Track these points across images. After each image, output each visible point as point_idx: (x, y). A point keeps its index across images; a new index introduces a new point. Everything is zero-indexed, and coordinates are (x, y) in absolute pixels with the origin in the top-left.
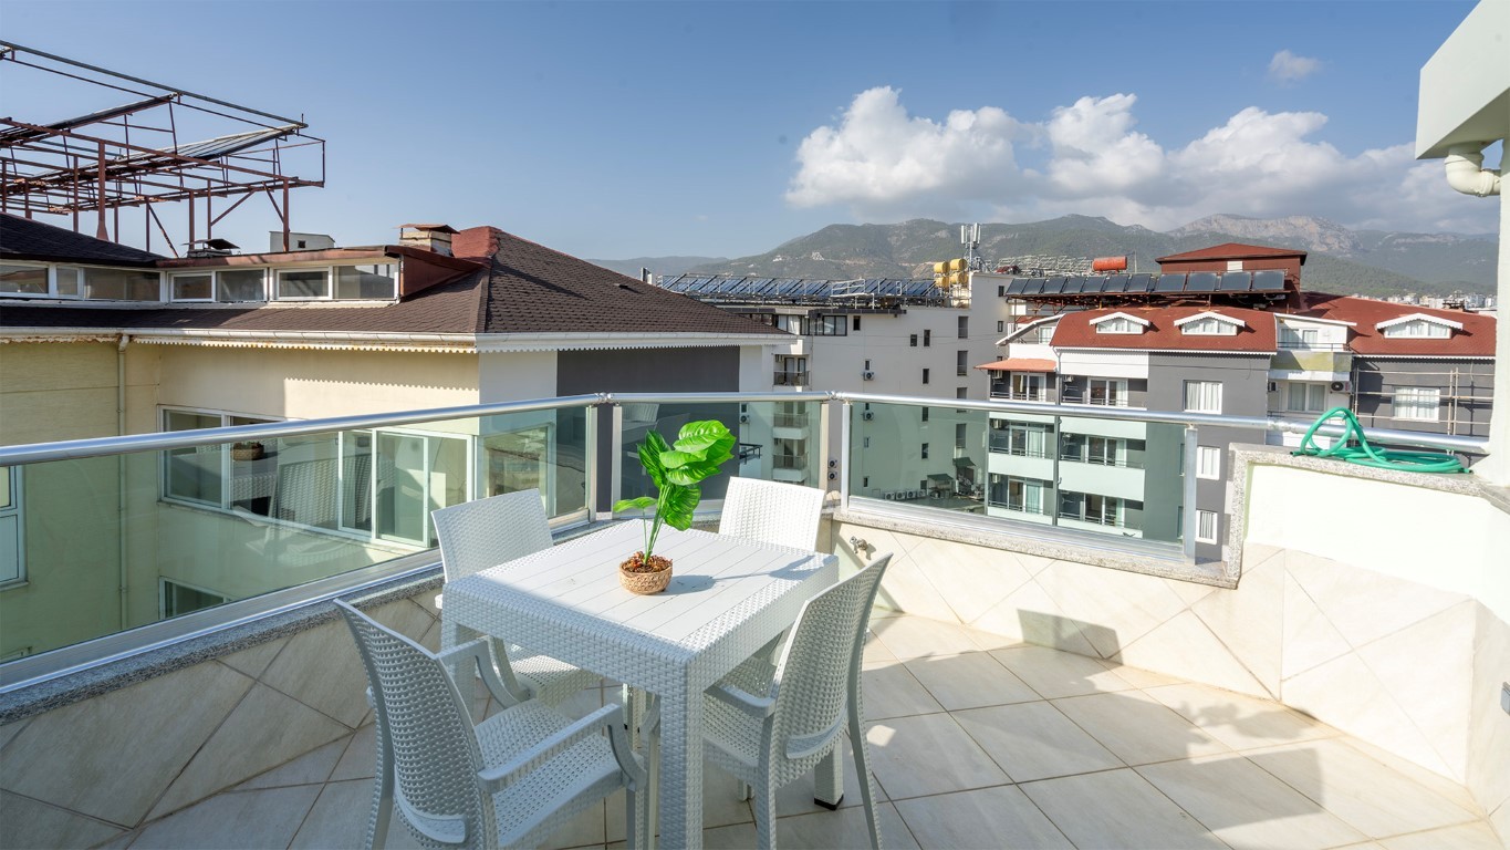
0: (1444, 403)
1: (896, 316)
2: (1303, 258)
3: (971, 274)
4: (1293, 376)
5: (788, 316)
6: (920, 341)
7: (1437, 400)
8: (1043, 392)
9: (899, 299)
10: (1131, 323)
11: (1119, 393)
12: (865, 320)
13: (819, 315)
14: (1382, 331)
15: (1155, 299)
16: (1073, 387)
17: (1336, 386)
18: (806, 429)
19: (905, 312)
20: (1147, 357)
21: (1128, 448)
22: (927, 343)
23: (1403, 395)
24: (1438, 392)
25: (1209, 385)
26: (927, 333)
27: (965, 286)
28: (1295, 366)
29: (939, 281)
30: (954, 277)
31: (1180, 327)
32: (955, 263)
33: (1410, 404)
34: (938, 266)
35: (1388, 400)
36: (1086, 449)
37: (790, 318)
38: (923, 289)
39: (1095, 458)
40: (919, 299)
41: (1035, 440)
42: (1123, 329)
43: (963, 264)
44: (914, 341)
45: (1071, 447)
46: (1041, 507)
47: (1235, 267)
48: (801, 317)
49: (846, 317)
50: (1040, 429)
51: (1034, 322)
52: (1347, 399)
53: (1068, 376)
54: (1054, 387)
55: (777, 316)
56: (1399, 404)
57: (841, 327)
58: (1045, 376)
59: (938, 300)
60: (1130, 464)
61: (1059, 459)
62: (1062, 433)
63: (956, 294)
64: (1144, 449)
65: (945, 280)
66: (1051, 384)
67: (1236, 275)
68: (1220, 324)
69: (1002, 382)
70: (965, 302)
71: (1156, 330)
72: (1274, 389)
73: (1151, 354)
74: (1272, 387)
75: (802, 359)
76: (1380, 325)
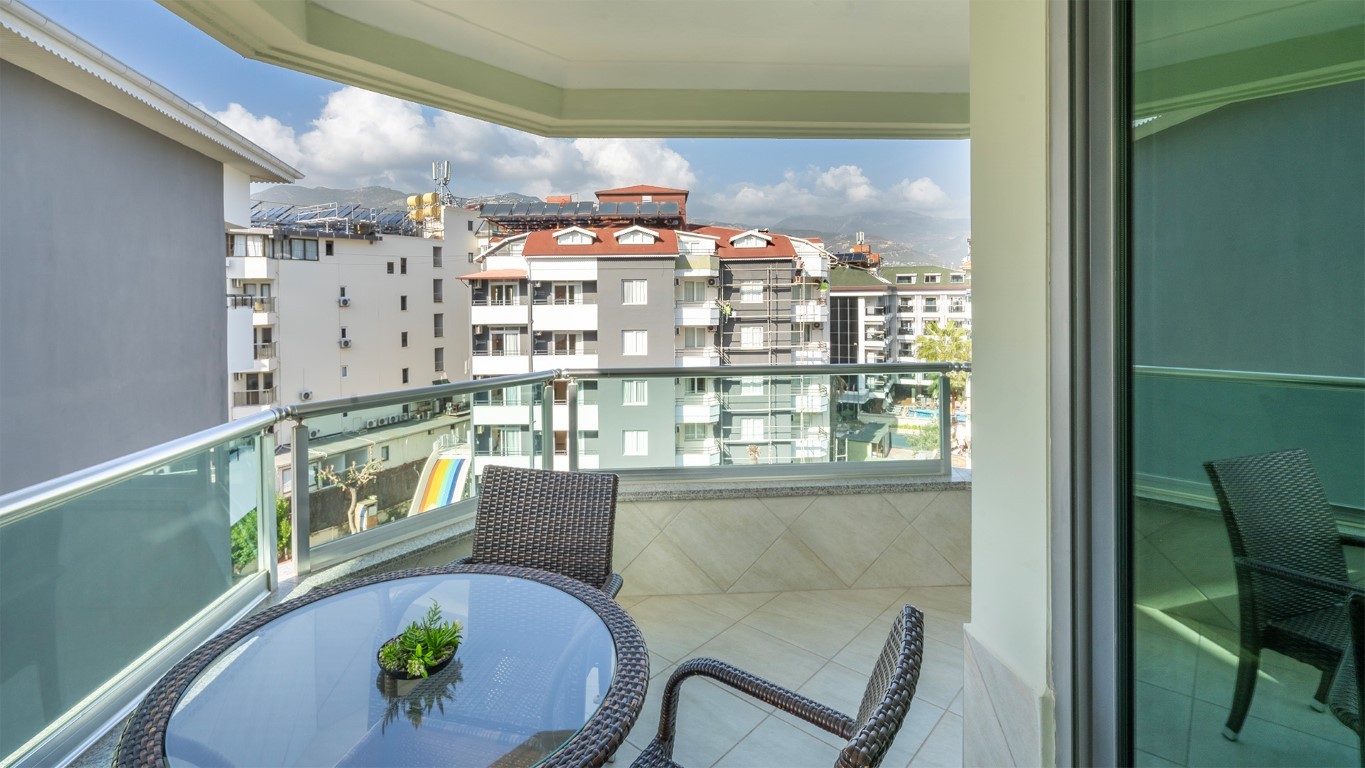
0: (765, 290)
1: (371, 243)
2: (686, 195)
3: (443, 207)
4: (687, 274)
5: (247, 235)
6: (397, 268)
7: (761, 288)
8: (517, 299)
9: (373, 226)
10: (583, 237)
11: (576, 296)
12: (339, 246)
13: (285, 237)
14: (732, 243)
15: (596, 222)
16: (542, 292)
17: (711, 281)
18: (275, 360)
19: (381, 239)
20: (596, 262)
21: (585, 340)
22: (404, 270)
23: (745, 287)
24: (762, 282)
25: (638, 283)
26: (404, 261)
27: (438, 219)
28: (688, 267)
29: (413, 214)
30: (427, 210)
31: (617, 238)
32: (427, 197)
33: (749, 293)
34: (412, 200)
35: (737, 290)
36: (552, 345)
37: (249, 238)
38: (398, 218)
39: (561, 347)
40: (393, 229)
41: (511, 341)
42: (577, 241)
43: (435, 197)
44: (390, 267)
45: (541, 342)
46: (519, 398)
47: (647, 199)
48: (265, 237)
49: (317, 241)
50: (516, 332)
51: (506, 240)
52: (716, 291)
53: (537, 282)
54: (526, 295)
55: (232, 237)
56: (743, 293)
57: (311, 253)
58: (517, 284)
59: (412, 231)
60: (587, 352)
61: (533, 354)
62: (535, 332)
63: (429, 225)
64: (596, 340)
65: (418, 213)
66: (523, 292)
67: (648, 204)
68: (644, 237)
69: (482, 290)
70: (438, 234)
71: (600, 241)
72: (677, 283)
73: (599, 259)
74: (677, 282)
75: (266, 285)
76: (732, 239)
